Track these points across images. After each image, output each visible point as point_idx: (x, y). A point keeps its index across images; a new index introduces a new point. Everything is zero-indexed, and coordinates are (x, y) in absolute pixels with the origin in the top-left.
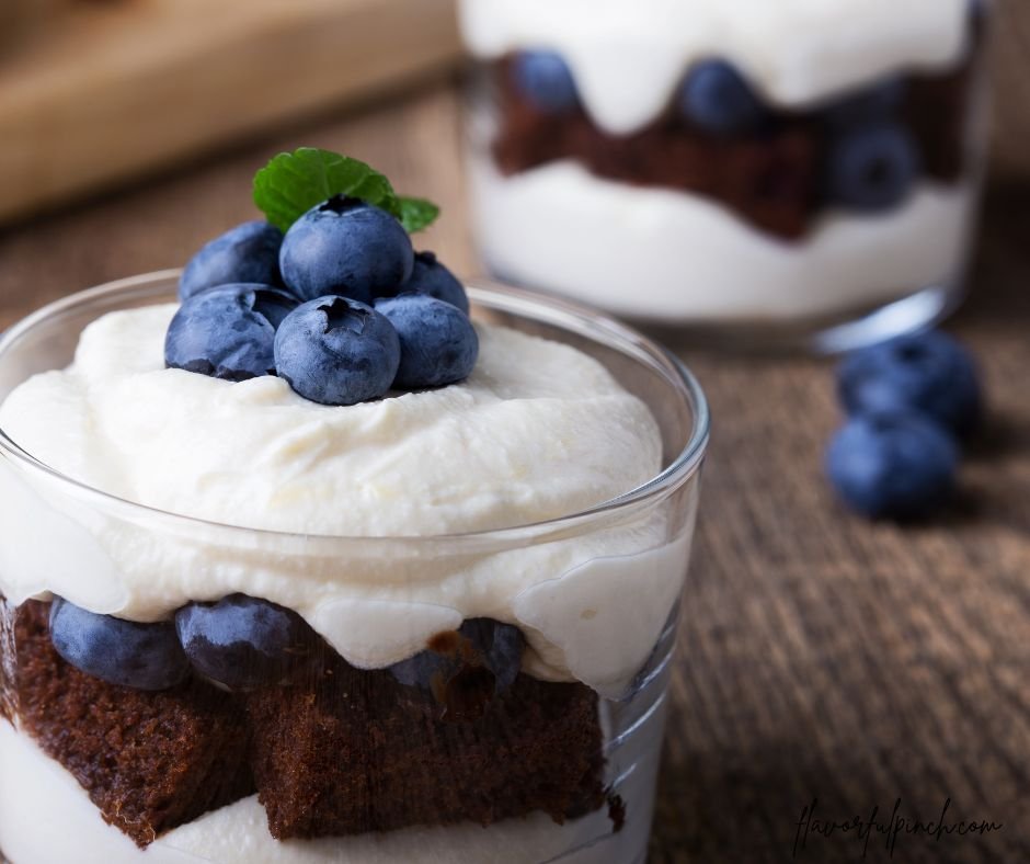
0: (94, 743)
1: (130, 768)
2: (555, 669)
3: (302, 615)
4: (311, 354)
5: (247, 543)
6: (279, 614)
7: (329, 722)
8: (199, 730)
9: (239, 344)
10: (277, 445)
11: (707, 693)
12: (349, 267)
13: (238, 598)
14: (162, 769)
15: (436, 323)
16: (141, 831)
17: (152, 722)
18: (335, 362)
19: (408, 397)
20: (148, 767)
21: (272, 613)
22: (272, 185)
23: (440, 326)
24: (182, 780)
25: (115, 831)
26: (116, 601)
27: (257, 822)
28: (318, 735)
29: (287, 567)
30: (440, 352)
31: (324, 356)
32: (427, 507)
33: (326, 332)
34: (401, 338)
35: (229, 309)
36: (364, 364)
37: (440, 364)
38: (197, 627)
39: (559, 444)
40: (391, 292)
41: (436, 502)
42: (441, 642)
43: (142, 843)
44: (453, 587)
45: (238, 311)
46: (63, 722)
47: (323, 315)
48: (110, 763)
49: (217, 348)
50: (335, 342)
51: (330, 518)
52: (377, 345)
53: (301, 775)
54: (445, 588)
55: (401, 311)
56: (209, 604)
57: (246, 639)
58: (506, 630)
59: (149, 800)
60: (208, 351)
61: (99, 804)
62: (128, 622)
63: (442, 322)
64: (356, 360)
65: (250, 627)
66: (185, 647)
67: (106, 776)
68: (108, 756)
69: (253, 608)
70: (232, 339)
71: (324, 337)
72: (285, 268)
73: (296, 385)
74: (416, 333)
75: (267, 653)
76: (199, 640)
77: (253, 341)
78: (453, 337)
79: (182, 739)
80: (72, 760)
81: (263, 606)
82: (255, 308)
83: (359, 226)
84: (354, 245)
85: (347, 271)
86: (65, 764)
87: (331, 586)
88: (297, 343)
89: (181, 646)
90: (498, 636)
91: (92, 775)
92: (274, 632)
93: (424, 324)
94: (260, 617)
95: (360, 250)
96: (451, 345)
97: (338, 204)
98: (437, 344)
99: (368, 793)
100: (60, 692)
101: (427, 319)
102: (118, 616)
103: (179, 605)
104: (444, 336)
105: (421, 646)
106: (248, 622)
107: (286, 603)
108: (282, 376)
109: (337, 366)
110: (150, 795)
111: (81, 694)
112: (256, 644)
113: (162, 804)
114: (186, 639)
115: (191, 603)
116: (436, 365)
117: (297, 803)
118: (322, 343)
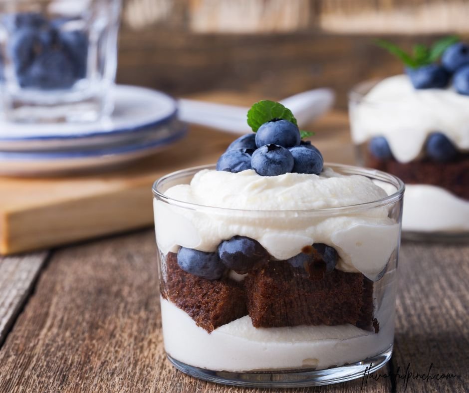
0: (194, 301)
1: (205, 307)
2: (349, 266)
3: (259, 241)
4: (262, 160)
5: (239, 215)
6: (251, 242)
7: (269, 280)
8: (227, 289)
9: (240, 163)
10: (249, 185)
11: (425, 321)
12: (277, 137)
13: (237, 237)
14: (215, 305)
15: (307, 154)
16: (209, 327)
17: (212, 290)
18: (270, 162)
19: (296, 174)
20: (211, 305)
21: (249, 241)
22: (253, 118)
23: (308, 155)
24: (222, 308)
25: (201, 328)
26: (197, 243)
27: (248, 323)
28: (265, 284)
29: (252, 223)
30: (309, 163)
31: (266, 160)
32: (300, 203)
33: (267, 152)
34: (295, 159)
35: (237, 152)
36: (280, 163)
37: (308, 167)
38: (224, 249)
39: (348, 189)
40: (292, 146)
41: (304, 202)
42: (306, 250)
43: (210, 332)
44: (310, 230)
45: (240, 153)
46: (184, 296)
47: (267, 148)
48: (199, 307)
49: (232, 164)
50: (270, 156)
51: (267, 206)
52: (285, 157)
53: (262, 300)
54: (307, 231)
55: (296, 151)
56: (228, 241)
57: (240, 251)
58: (330, 249)
59: (211, 316)
60: (230, 165)
61: (195, 320)
62: (202, 252)
63: (309, 153)
64: (277, 161)
65: (242, 246)
66: (221, 257)
67: (198, 311)
68: (199, 305)
69: (242, 240)
70: (238, 161)
71: (267, 154)
72: (257, 141)
73: (258, 171)
74: (300, 156)
75: (247, 255)
76: (225, 253)
77: (245, 162)
78: (312, 158)
79: (222, 293)
80: (187, 309)
81: (246, 239)
82: (246, 152)
83: (281, 125)
84: (278, 130)
85: (277, 139)
86: (184, 310)
87: (268, 230)
88: (257, 157)
89: (219, 257)
90: (327, 250)
91: (193, 312)
92: (250, 248)
93: (302, 154)
94: (244, 243)
95: (281, 132)
96: (312, 161)
97: (274, 120)
98: (307, 160)
99: (285, 307)
100: (183, 287)
101: (303, 152)
102: (198, 250)
103: (218, 244)
104: (309, 158)
105: (300, 251)
106: (240, 245)
107: (253, 237)
108: (253, 169)
109: (271, 163)
110: (212, 314)
111: (190, 286)
112: (243, 252)
113: (216, 317)
114: (221, 254)
115: (222, 241)
116: (307, 167)
117: (260, 311)
118: (266, 156)
